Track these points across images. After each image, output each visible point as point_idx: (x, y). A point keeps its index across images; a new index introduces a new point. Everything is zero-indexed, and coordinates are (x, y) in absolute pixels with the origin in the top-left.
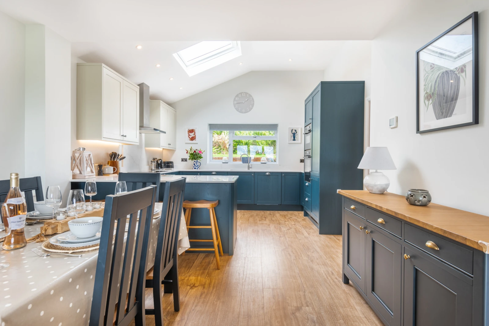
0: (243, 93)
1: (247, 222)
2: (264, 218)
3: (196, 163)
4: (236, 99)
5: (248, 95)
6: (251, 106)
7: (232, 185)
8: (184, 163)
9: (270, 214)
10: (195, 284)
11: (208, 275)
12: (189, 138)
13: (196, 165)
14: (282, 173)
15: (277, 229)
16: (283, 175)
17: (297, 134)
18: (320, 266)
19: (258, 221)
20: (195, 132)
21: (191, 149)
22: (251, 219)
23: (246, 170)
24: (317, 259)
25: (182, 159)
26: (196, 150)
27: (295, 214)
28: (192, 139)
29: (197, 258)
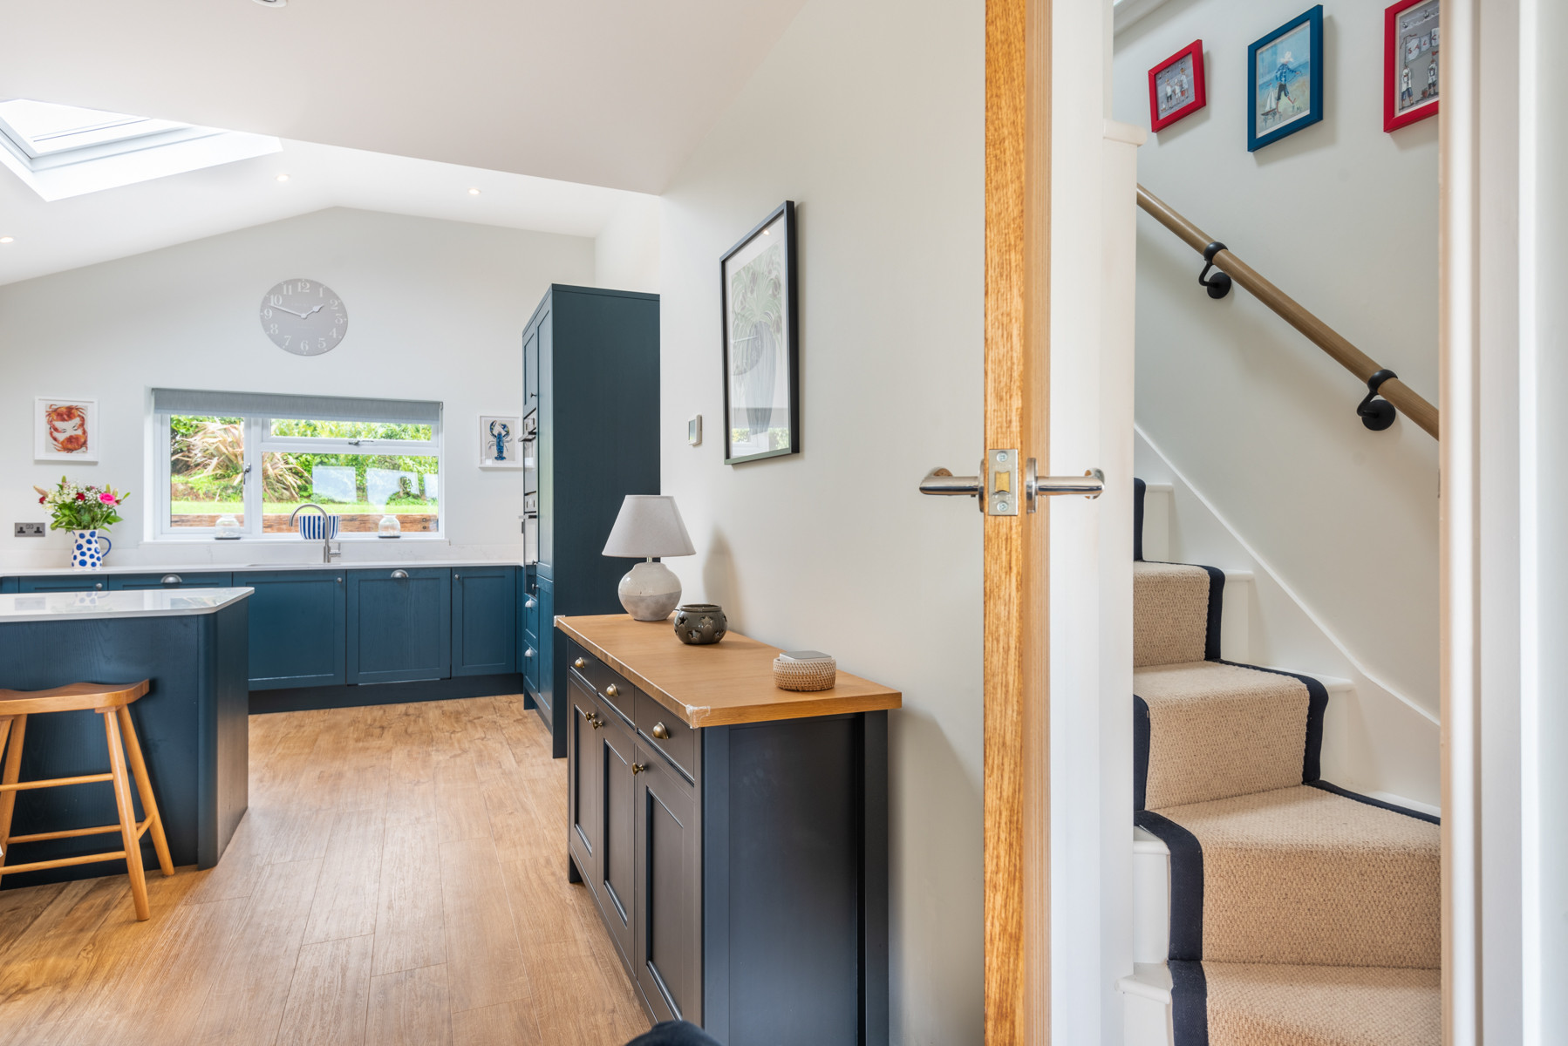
0: (300, 280)
1: (307, 750)
2: (378, 731)
3: (89, 542)
4: (273, 301)
5: (321, 290)
6: (334, 330)
7: (211, 621)
8: (31, 542)
9: (407, 714)
10: (27, 983)
11: (94, 945)
12: (55, 439)
13: (89, 549)
14: (452, 570)
15: (416, 759)
16: (457, 576)
17: (508, 439)
18: (519, 848)
19: (351, 742)
20: (83, 419)
21: (62, 487)
22: (325, 741)
23: (317, 563)
24: (518, 830)
25: (16, 524)
26: (88, 489)
27: (496, 704)
28: (69, 446)
29: (55, 898)
